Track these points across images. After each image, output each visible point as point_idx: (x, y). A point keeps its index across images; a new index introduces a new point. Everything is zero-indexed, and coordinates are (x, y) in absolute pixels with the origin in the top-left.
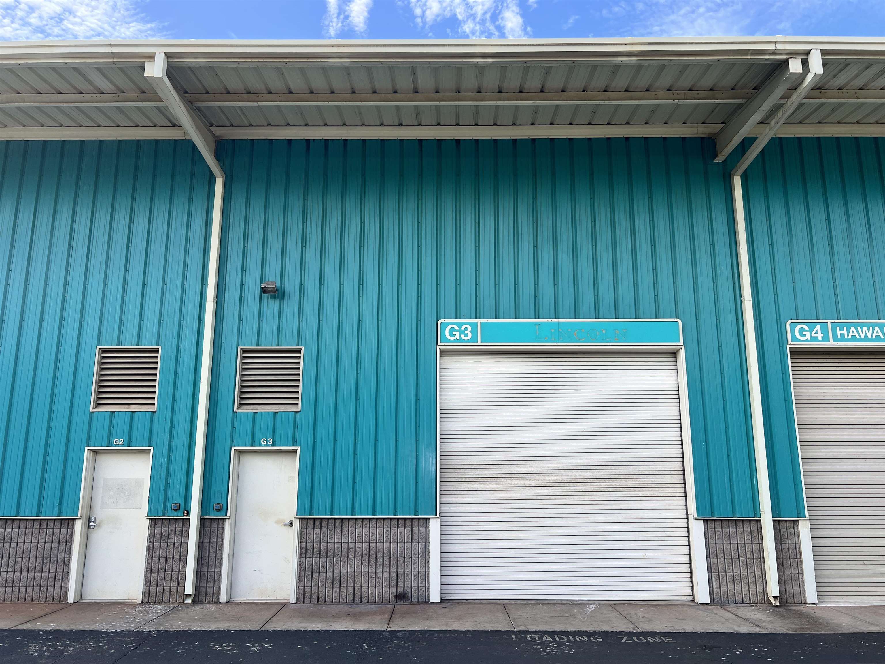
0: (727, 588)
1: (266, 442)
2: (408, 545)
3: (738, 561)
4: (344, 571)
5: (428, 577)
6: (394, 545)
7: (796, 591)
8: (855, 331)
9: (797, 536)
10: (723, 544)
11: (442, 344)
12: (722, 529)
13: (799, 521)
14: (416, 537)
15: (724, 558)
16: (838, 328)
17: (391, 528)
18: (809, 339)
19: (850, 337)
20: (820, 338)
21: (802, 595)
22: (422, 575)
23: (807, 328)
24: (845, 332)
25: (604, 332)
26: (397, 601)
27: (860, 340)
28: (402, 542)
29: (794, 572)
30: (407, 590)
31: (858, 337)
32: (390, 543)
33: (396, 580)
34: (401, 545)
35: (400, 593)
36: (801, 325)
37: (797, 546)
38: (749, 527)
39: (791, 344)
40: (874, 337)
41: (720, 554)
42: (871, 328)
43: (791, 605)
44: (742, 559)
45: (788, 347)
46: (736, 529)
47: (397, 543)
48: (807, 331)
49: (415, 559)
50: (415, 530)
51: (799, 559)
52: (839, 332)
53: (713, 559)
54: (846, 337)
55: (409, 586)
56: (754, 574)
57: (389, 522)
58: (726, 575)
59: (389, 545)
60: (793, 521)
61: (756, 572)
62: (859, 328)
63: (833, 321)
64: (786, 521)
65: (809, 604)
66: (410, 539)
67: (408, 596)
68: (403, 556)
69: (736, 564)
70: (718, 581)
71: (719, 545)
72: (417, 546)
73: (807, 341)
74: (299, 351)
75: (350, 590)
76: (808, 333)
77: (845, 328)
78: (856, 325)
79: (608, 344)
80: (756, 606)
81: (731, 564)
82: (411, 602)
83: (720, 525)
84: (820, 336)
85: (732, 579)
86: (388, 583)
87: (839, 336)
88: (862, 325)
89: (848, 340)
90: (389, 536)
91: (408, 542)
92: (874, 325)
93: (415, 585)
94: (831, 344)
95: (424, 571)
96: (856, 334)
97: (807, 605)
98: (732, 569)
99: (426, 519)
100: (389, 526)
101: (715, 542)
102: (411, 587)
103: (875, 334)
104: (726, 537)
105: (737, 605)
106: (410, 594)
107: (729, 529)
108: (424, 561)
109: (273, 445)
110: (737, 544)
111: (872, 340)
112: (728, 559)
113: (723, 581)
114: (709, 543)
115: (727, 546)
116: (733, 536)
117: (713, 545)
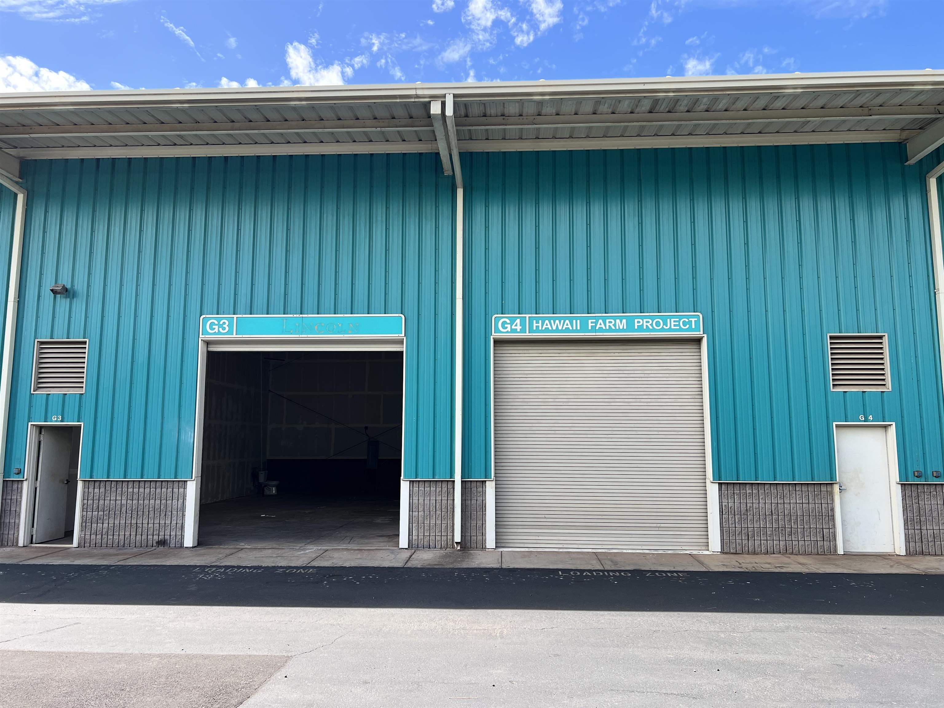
0: (424, 536)
1: (56, 418)
2: (169, 502)
3: (435, 514)
4: (117, 522)
5: (184, 528)
6: (158, 502)
7: (480, 538)
8: (548, 324)
9: (484, 493)
10: (424, 500)
11: (203, 336)
13: (487, 482)
14: (175, 496)
15: (424, 512)
16: (535, 321)
17: (156, 488)
18: (509, 331)
19: (543, 329)
20: (518, 330)
21: (484, 541)
22: (179, 526)
23: (508, 321)
24: (540, 325)
25: (340, 325)
26: (158, 546)
27: (552, 331)
28: (164, 500)
29: (480, 523)
30: (167, 537)
31: (550, 329)
32: (155, 500)
33: (158, 530)
34: (163, 502)
35: (161, 540)
36: (505, 319)
37: (484, 501)
38: (446, 487)
39: (495, 335)
40: (564, 328)
41: (421, 509)
42: (562, 321)
43: (474, 549)
44: (438, 512)
45: (492, 337)
46: (436, 488)
47: (161, 500)
48: (508, 324)
49: (174, 513)
50: (176, 490)
51: (484, 513)
52: (535, 325)
53: (415, 513)
54: (540, 329)
55: (169, 534)
56: (446, 524)
57: (155, 484)
58: (424, 525)
59: (153, 502)
60: (483, 481)
61: (448, 523)
62: (552, 321)
63: (530, 315)
64: (477, 481)
65: (489, 549)
66: (171, 497)
67: (167, 542)
68: (165, 510)
69: (432, 516)
70: (417, 530)
71: (421, 501)
72: (177, 503)
73: (507, 332)
74: (85, 343)
75: (122, 537)
76: (509, 326)
77: (540, 321)
78: (549, 319)
79: (342, 336)
80: (446, 550)
81: (429, 517)
82: (170, 547)
83: (423, 485)
84: (519, 328)
85: (429, 529)
86: (152, 532)
87: (535, 328)
88: (555, 319)
89: (542, 331)
90: (154, 495)
91: (169, 500)
92: (565, 319)
93: (173, 533)
94: (527, 335)
95: (181, 522)
96: (549, 326)
97: (487, 550)
98: (429, 521)
99: (185, 481)
100: (154, 487)
101: (417, 499)
102: (170, 535)
103: (565, 326)
104: (427, 494)
105: (430, 549)
106: (169, 541)
107: (430, 488)
108: (181, 515)
109: (62, 421)
110: (436, 500)
111: (562, 331)
112: (427, 512)
113: (421, 530)
114: (413, 500)
115: (427, 502)
116: (433, 493)
117: (415, 501)
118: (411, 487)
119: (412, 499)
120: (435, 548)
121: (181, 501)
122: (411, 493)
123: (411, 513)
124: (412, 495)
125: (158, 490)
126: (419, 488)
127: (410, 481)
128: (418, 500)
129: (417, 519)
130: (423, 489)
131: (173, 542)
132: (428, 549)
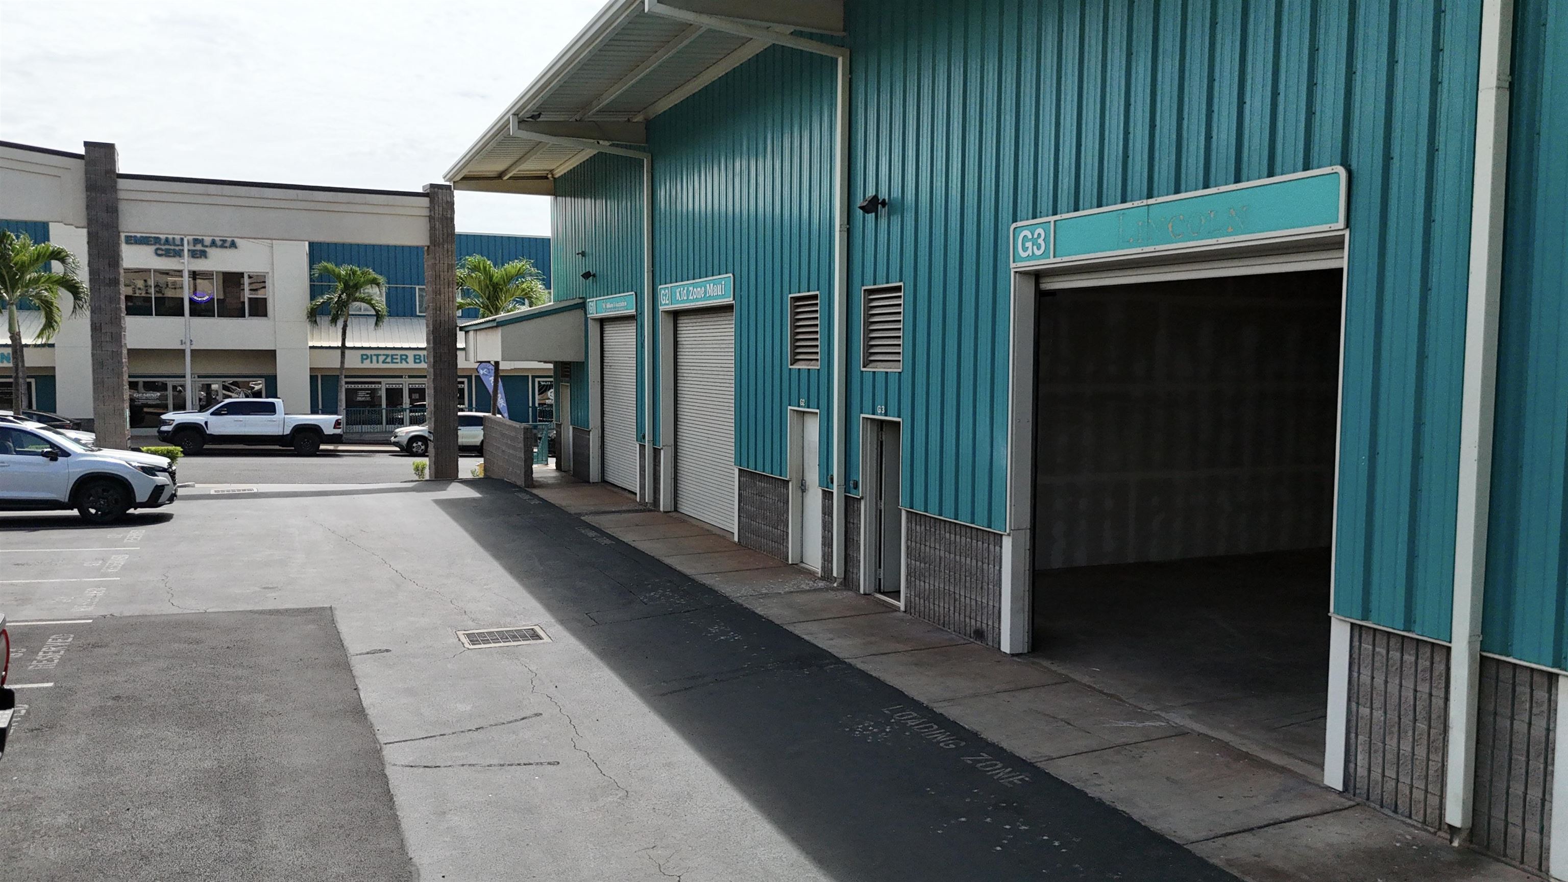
0: (1383, 775)
1: (881, 409)
2: (985, 567)
5: (1001, 617)
6: (974, 563)
7: (1531, 837)
9: (1552, 708)
10: (1386, 682)
11: (1015, 265)
12: (1388, 652)
13: (1561, 679)
14: (991, 557)
15: (1385, 712)
17: (971, 540)
21: (1544, 852)
22: (996, 612)
26: (976, 639)
28: (980, 561)
30: (984, 627)
32: (971, 559)
33: (975, 611)
34: (980, 564)
35: (979, 630)
41: (1378, 703)
47: (977, 562)
49: (991, 587)
50: (991, 549)
53: (1362, 707)
55: (986, 622)
57: (970, 532)
58: (1384, 748)
60: (1548, 674)
64: (1528, 669)
66: (988, 558)
67: (985, 636)
68: (981, 580)
69: (1405, 730)
70: (1367, 755)
72: (993, 570)
74: (900, 288)
79: (1215, 241)
81: (1397, 729)
82: (988, 644)
83: (1385, 644)
85: (1396, 762)
86: (970, 612)
91: (986, 562)
95: (998, 606)
98: (1397, 741)
99: (1000, 535)
100: (970, 536)
101: (1371, 674)
102: (988, 624)
104: (1395, 669)
107: (1402, 656)
108: (997, 593)
109: (886, 415)
112: (1393, 716)
113: (1377, 759)
114: (1359, 673)
115: (1393, 688)
116: (1409, 671)
117: (1365, 678)
118: (1356, 639)
119: (1356, 670)
120: (1410, 817)
121: (997, 568)
122: (1355, 656)
123: (1354, 705)
124: (1356, 661)
125: (974, 543)
126: (1374, 645)
127: (1352, 625)
128: (1373, 678)
129: (1369, 727)
130: (1384, 652)
131: (990, 638)
132: (1391, 814)
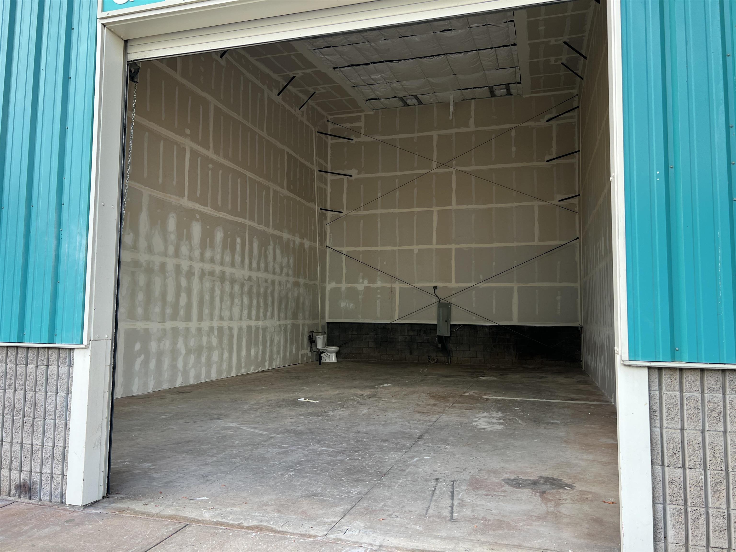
2: (41, 396)
10: (703, 431)
12: (703, 392)
15: (705, 469)
17: (16, 364)
28: (31, 390)
30: (36, 477)
33: (19, 458)
34: (30, 394)
49: (50, 421)
50: (53, 369)
53: (672, 469)
55: (38, 470)
58: (707, 513)
59: (11, 395)
67: (35, 489)
68: (32, 415)
71: (692, 433)
72: (54, 398)
81: (724, 487)
85: (725, 526)
90: (13, 378)
93: (47, 470)
95: (62, 445)
101: (679, 426)
102: (41, 473)
104: (715, 414)
106: (38, 487)
113: (698, 529)
114: (661, 427)
117: (672, 432)
118: (656, 386)
119: (658, 425)
121: (62, 394)
122: (656, 407)
123: (658, 468)
124: (658, 414)
125: (21, 368)
127: (649, 368)
128: (682, 430)
129: (682, 491)
130: (698, 396)
131: (46, 489)
